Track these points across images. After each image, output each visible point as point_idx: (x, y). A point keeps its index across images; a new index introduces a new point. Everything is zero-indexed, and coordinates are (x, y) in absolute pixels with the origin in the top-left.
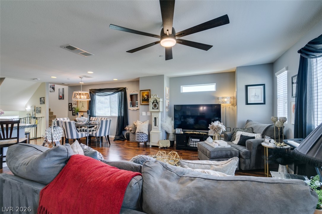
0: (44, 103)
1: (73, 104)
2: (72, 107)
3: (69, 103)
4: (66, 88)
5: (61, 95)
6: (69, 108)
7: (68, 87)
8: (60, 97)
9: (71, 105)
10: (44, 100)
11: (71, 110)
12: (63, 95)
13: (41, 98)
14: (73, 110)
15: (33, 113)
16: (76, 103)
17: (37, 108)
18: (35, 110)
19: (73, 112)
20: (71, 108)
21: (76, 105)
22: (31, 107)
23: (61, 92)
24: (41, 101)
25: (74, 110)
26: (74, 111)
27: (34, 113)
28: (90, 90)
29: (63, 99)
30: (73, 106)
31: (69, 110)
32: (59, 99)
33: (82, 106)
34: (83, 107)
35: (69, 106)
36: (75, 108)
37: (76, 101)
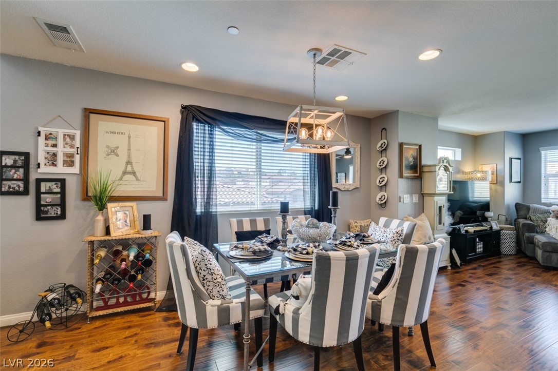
2: (33, 176)
11: (26, 192)
14: (38, 193)
16: (70, 155)
19: (38, 199)
20: (26, 179)
21: (69, 163)
25: (50, 192)
26: (47, 199)
28: (182, 108)
30: (44, 170)
33: (125, 173)
34: (127, 177)
36: (62, 182)
37: (72, 146)
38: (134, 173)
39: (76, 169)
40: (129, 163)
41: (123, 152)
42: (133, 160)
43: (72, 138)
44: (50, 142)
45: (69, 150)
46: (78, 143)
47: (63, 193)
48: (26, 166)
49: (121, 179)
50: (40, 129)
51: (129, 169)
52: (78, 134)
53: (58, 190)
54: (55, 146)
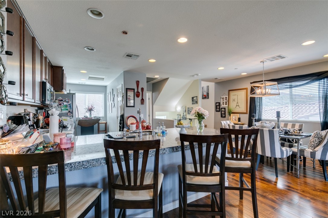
0: (197, 103)
1: (222, 103)
2: (221, 108)
3: (216, 103)
4: (212, 85)
5: (205, 94)
6: (216, 108)
7: (214, 83)
8: (204, 96)
9: (219, 105)
10: (197, 99)
11: (219, 111)
12: (208, 94)
13: (193, 98)
14: (221, 111)
15: (183, 114)
16: (226, 102)
17: (189, 108)
18: (186, 110)
19: (221, 113)
20: (219, 108)
21: (226, 104)
22: (182, 107)
23: (206, 90)
24: (193, 101)
25: (223, 111)
26: (223, 113)
27: (185, 114)
28: (251, 84)
29: (208, 98)
30: (222, 106)
31: (216, 111)
32: (203, 98)
33: (237, 106)
34: (237, 107)
35: (216, 106)
36: (225, 108)
37: (226, 100)
38: (239, 106)
39: (227, 106)
40: (237, 103)
41: (236, 100)
42: (238, 102)
43: (226, 98)
44: (223, 100)
45: (226, 101)
46: (227, 99)
47: (225, 111)
48: (219, 106)
49: (236, 107)
50: (222, 97)
51: (238, 105)
52: (227, 97)
53: (224, 111)
54: (224, 100)
